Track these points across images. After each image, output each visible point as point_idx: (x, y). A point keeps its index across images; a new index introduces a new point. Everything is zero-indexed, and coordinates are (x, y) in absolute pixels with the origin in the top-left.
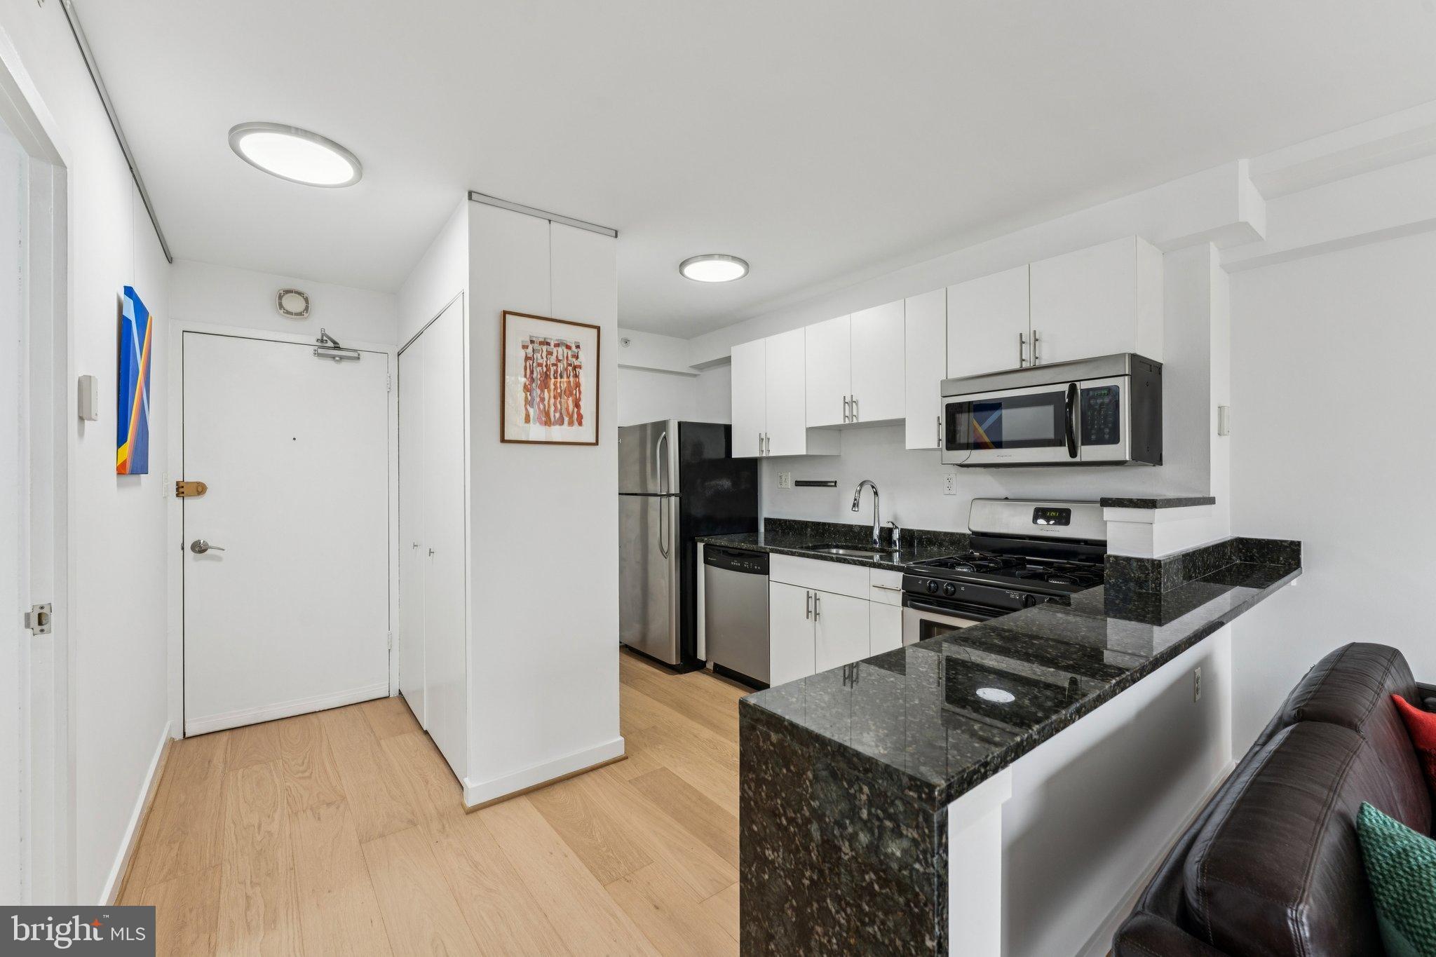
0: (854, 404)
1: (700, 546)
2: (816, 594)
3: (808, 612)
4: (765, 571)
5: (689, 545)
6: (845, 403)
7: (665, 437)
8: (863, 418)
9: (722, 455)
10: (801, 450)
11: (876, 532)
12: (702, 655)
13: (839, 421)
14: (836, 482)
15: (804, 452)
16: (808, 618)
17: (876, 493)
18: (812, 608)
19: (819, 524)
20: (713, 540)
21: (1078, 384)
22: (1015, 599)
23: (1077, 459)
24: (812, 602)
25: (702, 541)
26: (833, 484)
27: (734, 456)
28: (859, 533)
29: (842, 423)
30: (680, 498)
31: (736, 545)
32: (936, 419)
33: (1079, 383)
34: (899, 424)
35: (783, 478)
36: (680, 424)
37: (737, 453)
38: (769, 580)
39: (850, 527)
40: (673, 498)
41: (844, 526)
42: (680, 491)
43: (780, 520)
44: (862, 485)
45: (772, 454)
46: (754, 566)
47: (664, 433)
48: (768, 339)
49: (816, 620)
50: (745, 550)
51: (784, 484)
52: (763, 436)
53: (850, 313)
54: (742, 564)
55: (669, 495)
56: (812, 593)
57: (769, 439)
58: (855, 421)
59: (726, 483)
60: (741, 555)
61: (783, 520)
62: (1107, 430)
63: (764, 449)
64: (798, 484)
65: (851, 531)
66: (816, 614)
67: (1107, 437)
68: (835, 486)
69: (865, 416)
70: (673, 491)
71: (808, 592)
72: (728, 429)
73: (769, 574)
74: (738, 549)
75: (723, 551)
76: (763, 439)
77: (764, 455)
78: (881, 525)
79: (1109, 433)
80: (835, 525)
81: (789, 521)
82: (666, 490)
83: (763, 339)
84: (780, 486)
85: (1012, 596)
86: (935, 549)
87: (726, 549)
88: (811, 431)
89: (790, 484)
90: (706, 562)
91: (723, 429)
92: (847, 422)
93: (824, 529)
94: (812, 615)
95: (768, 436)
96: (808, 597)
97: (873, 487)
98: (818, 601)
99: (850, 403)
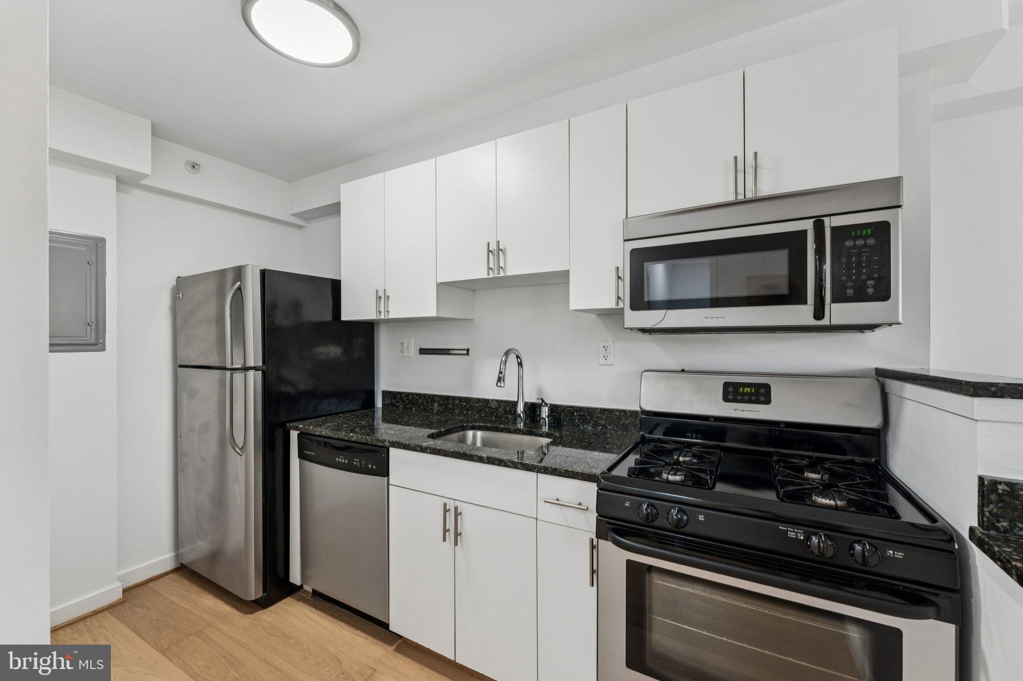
0: (500, 252)
1: (294, 435)
2: (456, 508)
3: (445, 531)
4: (383, 471)
5: (279, 433)
6: (489, 251)
7: (239, 289)
8: (511, 271)
9: (329, 317)
10: (431, 311)
11: (520, 408)
12: (295, 577)
13: (481, 273)
14: (468, 350)
15: (433, 313)
16: (444, 540)
17: (520, 364)
18: (450, 525)
19: (447, 398)
20: (311, 427)
21: (826, 220)
22: (797, 540)
23: (825, 322)
24: (451, 516)
25: (296, 428)
26: (465, 352)
27: (344, 317)
28: (496, 409)
29: (485, 276)
30: (264, 373)
31: (342, 434)
32: (614, 270)
33: (828, 218)
34: (561, 278)
35: (405, 346)
36: (263, 273)
37: (347, 315)
38: (388, 484)
39: (486, 401)
40: (251, 373)
41: (479, 400)
42: (264, 362)
43: (401, 393)
44: (507, 354)
45: (392, 316)
46: (367, 465)
47: (239, 283)
48: (387, 173)
49: (456, 544)
50: (355, 442)
51: (405, 351)
52: (381, 294)
53: (495, 139)
54: (351, 462)
55: (246, 369)
56: (451, 505)
57: (388, 297)
58: (502, 274)
59: (333, 351)
60: (347, 448)
61: (405, 393)
62: (871, 283)
63: (382, 309)
64: (423, 351)
65: (487, 406)
66: (457, 534)
67: (870, 291)
68: (468, 354)
69: (514, 268)
70: (251, 363)
71: (445, 505)
72: (336, 286)
73: (388, 475)
74: (346, 441)
75: (325, 443)
76: (381, 298)
77: (382, 317)
78: (526, 400)
79: (874, 287)
80: (468, 400)
81: (412, 394)
82: (242, 362)
83: (381, 174)
84: (401, 354)
85: (792, 535)
86: (590, 428)
87: (331, 441)
88: (442, 286)
89: (413, 351)
90: (301, 456)
91: (329, 284)
92: (491, 275)
93: (453, 404)
94: (451, 536)
95: (387, 294)
96: (446, 511)
97: (518, 357)
98: (459, 517)
99: (496, 252)
